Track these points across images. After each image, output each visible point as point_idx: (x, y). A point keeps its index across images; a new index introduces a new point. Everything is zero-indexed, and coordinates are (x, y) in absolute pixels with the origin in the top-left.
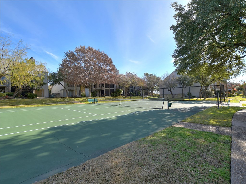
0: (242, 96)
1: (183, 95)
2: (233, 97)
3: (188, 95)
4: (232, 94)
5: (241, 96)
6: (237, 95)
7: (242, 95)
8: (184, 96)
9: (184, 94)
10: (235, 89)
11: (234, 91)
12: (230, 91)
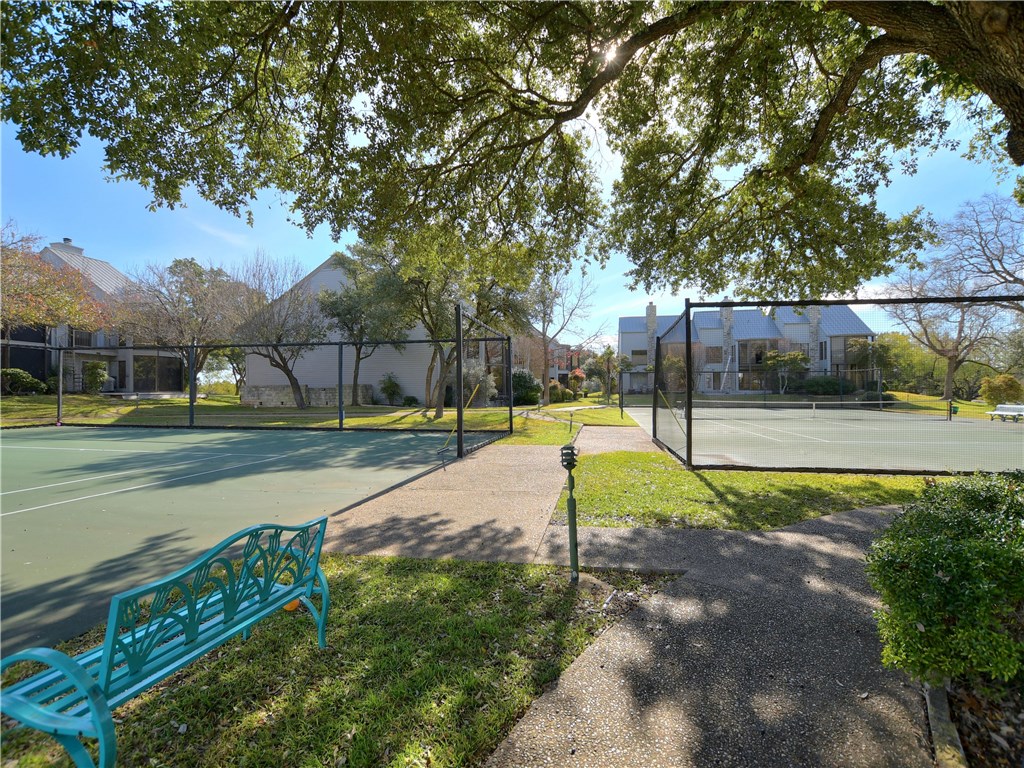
0: (600, 399)
1: (360, 393)
2: (573, 404)
3: (384, 390)
4: (567, 390)
5: (597, 400)
6: (586, 396)
7: (599, 397)
8: (369, 400)
9: (367, 388)
10: (579, 373)
11: (576, 378)
12: (563, 379)
